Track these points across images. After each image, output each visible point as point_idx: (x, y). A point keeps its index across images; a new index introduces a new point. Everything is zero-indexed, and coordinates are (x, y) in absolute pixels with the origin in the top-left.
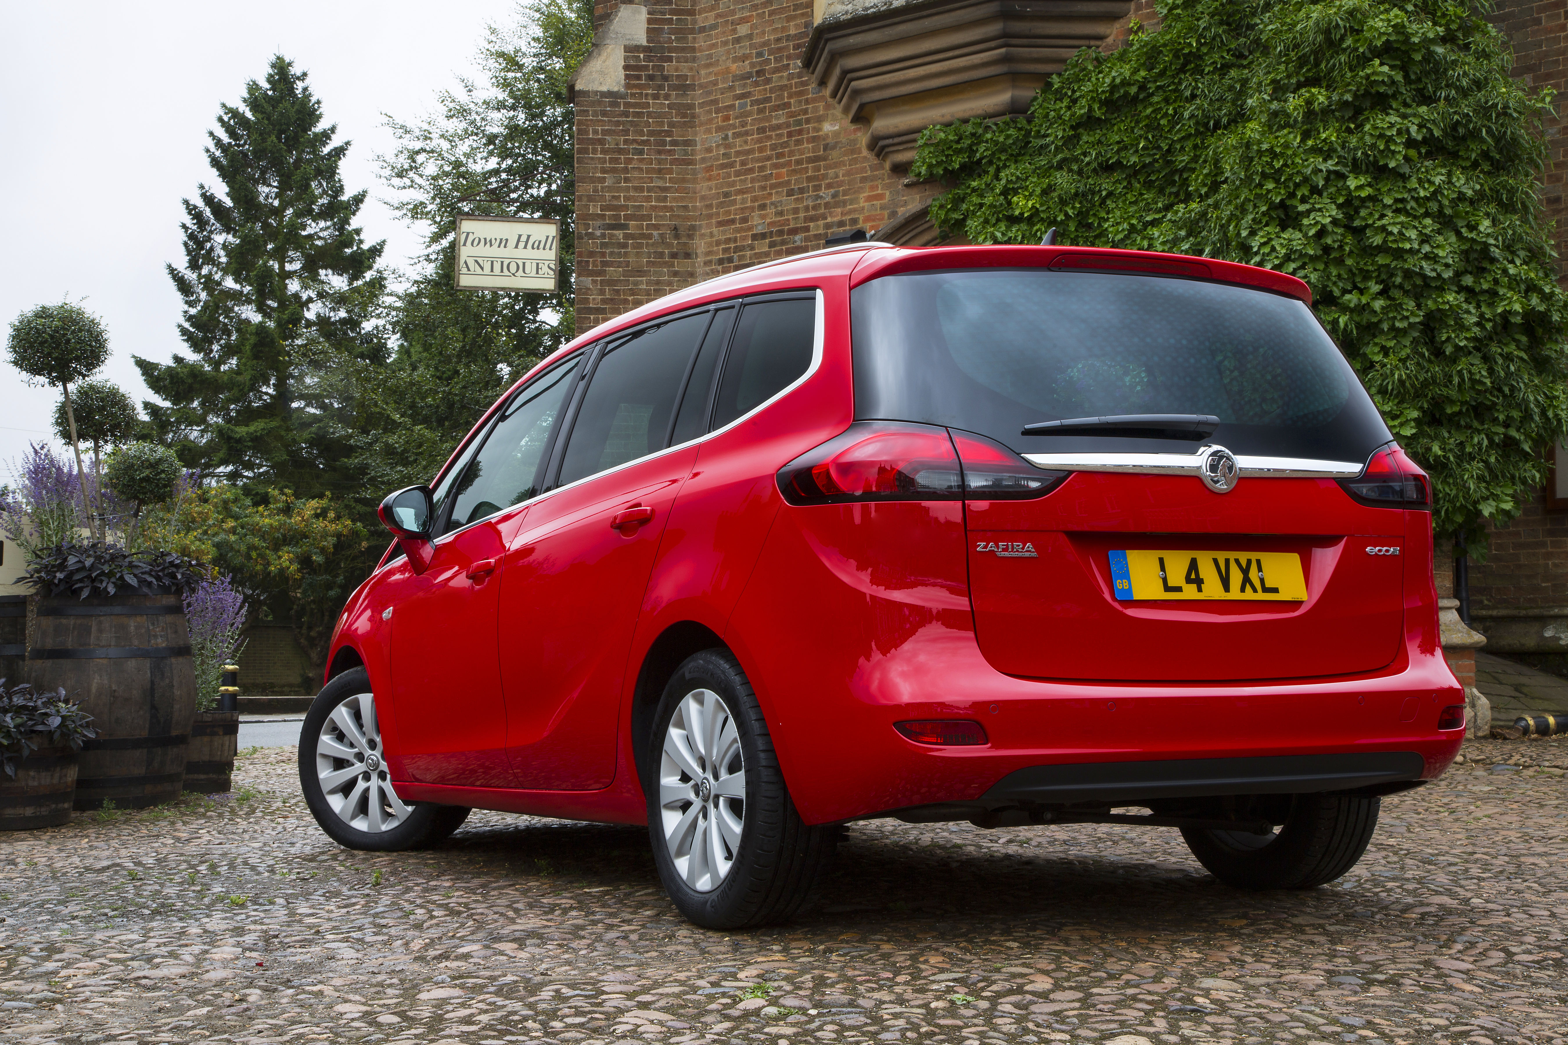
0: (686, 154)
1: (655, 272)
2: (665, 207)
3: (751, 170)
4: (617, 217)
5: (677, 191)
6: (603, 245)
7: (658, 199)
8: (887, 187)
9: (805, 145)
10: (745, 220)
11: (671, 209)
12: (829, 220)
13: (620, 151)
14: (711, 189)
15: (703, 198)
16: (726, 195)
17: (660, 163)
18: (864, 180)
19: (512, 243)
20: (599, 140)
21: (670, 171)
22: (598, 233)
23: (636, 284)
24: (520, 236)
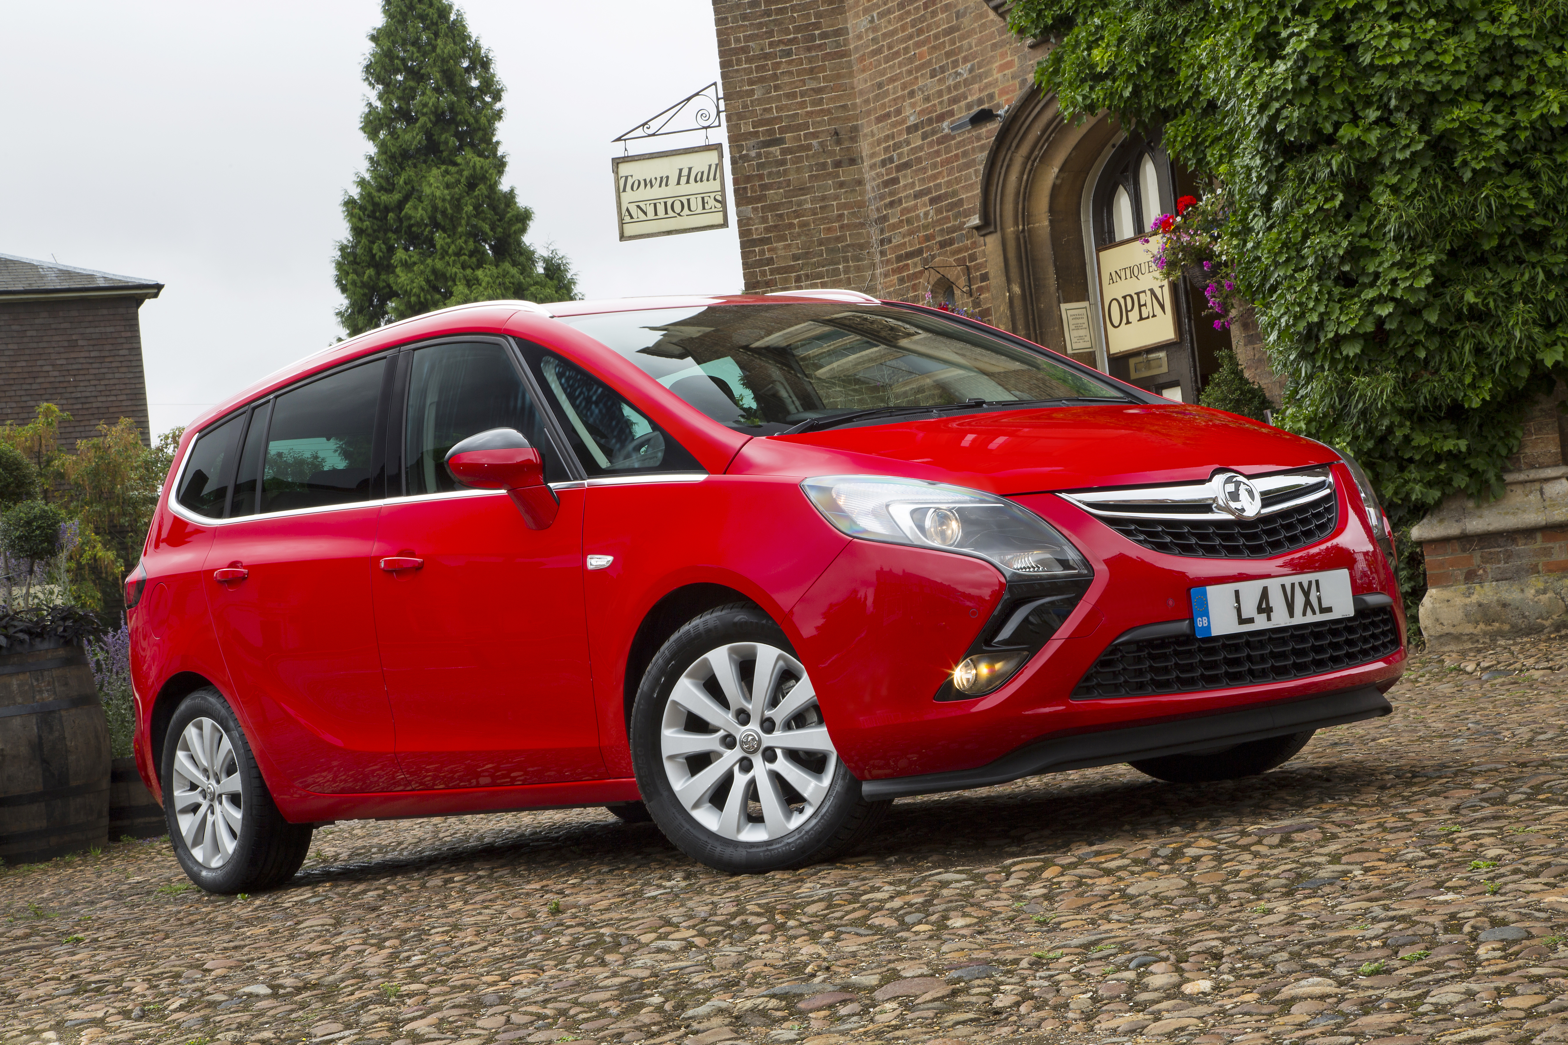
0: (838, 45)
1: (819, 187)
2: (822, 110)
3: (897, 54)
4: (771, 132)
5: (833, 90)
6: (760, 166)
7: (814, 103)
8: (1016, 50)
9: (940, 16)
10: (898, 112)
11: (829, 111)
12: (970, 99)
13: (766, 57)
14: (866, 81)
15: (861, 93)
16: (880, 85)
17: (810, 62)
18: (994, 47)
19: (673, 180)
20: (742, 48)
21: (823, 69)
22: (753, 153)
23: (800, 204)
24: (681, 170)
